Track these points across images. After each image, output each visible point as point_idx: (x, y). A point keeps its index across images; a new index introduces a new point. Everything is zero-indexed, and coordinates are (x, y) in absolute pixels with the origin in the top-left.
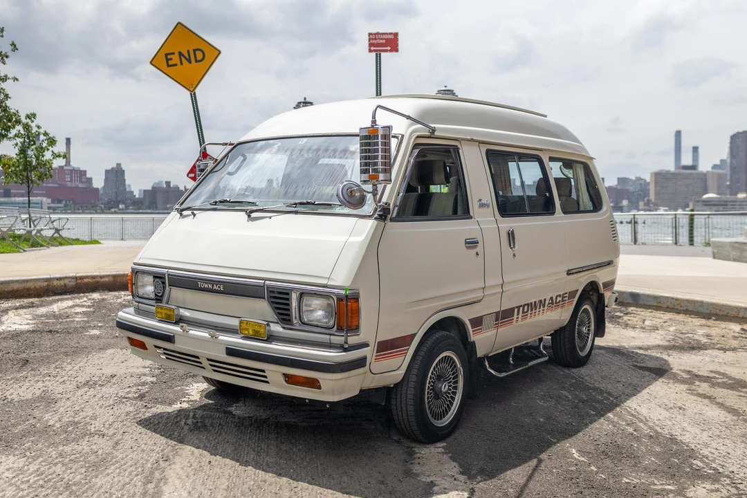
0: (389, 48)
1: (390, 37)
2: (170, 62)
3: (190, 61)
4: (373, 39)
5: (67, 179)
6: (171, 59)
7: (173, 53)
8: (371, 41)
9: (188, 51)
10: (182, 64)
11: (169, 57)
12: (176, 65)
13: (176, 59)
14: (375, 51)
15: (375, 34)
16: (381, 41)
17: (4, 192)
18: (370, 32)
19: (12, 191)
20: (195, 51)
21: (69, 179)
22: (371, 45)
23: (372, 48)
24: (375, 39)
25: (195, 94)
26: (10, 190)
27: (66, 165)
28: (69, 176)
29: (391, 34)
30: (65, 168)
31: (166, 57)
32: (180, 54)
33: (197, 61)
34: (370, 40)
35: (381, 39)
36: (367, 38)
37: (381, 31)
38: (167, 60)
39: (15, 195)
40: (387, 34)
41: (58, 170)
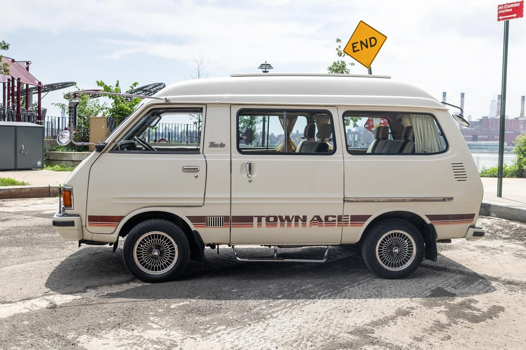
0: (515, 15)
1: (516, 5)
2: (355, 49)
3: (367, 47)
4: (501, 10)
5: (520, 128)
6: (356, 47)
7: (357, 43)
8: (500, 12)
9: (366, 40)
10: (362, 49)
11: (354, 45)
12: (358, 50)
13: (358, 46)
14: (503, 19)
15: (504, 5)
16: (509, 10)
17: (473, 138)
18: (500, 4)
19: (479, 137)
20: (370, 39)
21: (522, 128)
22: (499, 15)
23: (501, 18)
24: (504, 9)
25: (370, 69)
26: (477, 136)
27: (520, 117)
28: (522, 125)
29: (517, 3)
30: (520, 119)
31: (353, 46)
32: (361, 42)
33: (371, 46)
34: (499, 10)
35: (508, 8)
36: (497, 9)
37: (509, 2)
38: (354, 47)
39: (481, 140)
40: (514, 3)
41: (514, 120)
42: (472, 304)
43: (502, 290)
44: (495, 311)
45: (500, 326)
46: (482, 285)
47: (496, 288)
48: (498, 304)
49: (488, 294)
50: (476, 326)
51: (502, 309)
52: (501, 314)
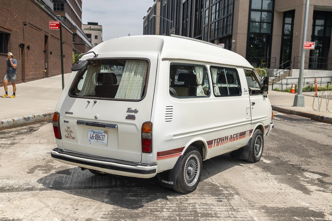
42: (44, 172)
43: (33, 182)
44: (31, 171)
45: (26, 167)
46: (47, 183)
47: (38, 183)
48: (32, 174)
49: (40, 178)
50: (35, 164)
51: (29, 173)
52: (28, 171)
